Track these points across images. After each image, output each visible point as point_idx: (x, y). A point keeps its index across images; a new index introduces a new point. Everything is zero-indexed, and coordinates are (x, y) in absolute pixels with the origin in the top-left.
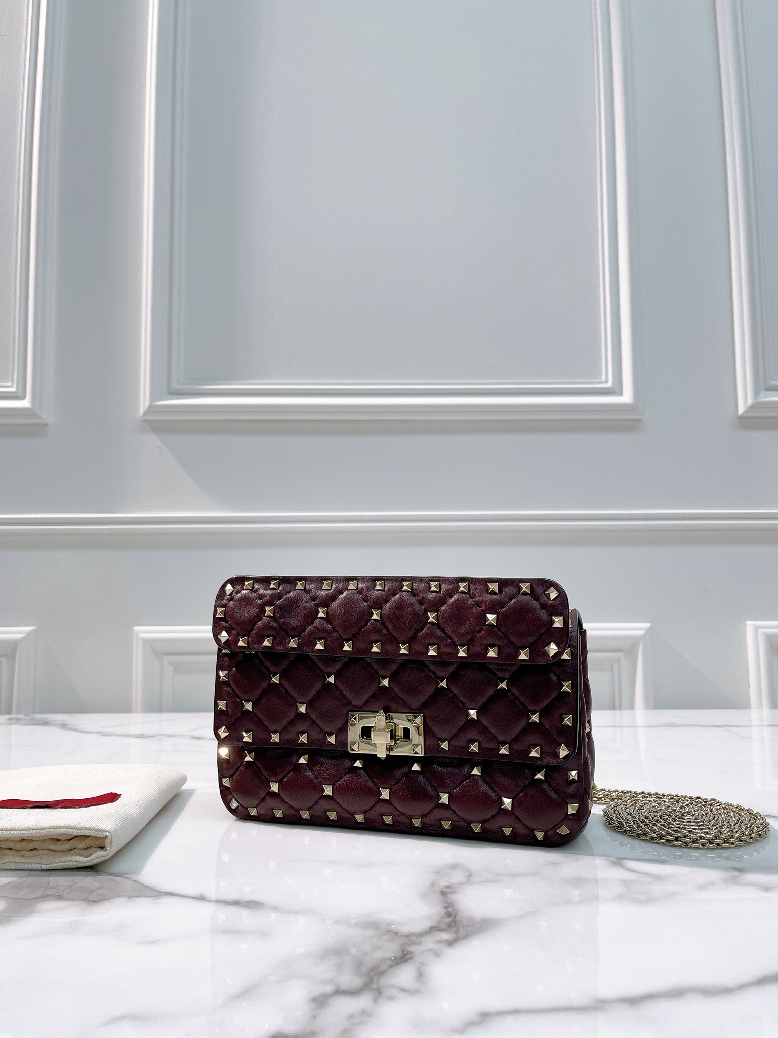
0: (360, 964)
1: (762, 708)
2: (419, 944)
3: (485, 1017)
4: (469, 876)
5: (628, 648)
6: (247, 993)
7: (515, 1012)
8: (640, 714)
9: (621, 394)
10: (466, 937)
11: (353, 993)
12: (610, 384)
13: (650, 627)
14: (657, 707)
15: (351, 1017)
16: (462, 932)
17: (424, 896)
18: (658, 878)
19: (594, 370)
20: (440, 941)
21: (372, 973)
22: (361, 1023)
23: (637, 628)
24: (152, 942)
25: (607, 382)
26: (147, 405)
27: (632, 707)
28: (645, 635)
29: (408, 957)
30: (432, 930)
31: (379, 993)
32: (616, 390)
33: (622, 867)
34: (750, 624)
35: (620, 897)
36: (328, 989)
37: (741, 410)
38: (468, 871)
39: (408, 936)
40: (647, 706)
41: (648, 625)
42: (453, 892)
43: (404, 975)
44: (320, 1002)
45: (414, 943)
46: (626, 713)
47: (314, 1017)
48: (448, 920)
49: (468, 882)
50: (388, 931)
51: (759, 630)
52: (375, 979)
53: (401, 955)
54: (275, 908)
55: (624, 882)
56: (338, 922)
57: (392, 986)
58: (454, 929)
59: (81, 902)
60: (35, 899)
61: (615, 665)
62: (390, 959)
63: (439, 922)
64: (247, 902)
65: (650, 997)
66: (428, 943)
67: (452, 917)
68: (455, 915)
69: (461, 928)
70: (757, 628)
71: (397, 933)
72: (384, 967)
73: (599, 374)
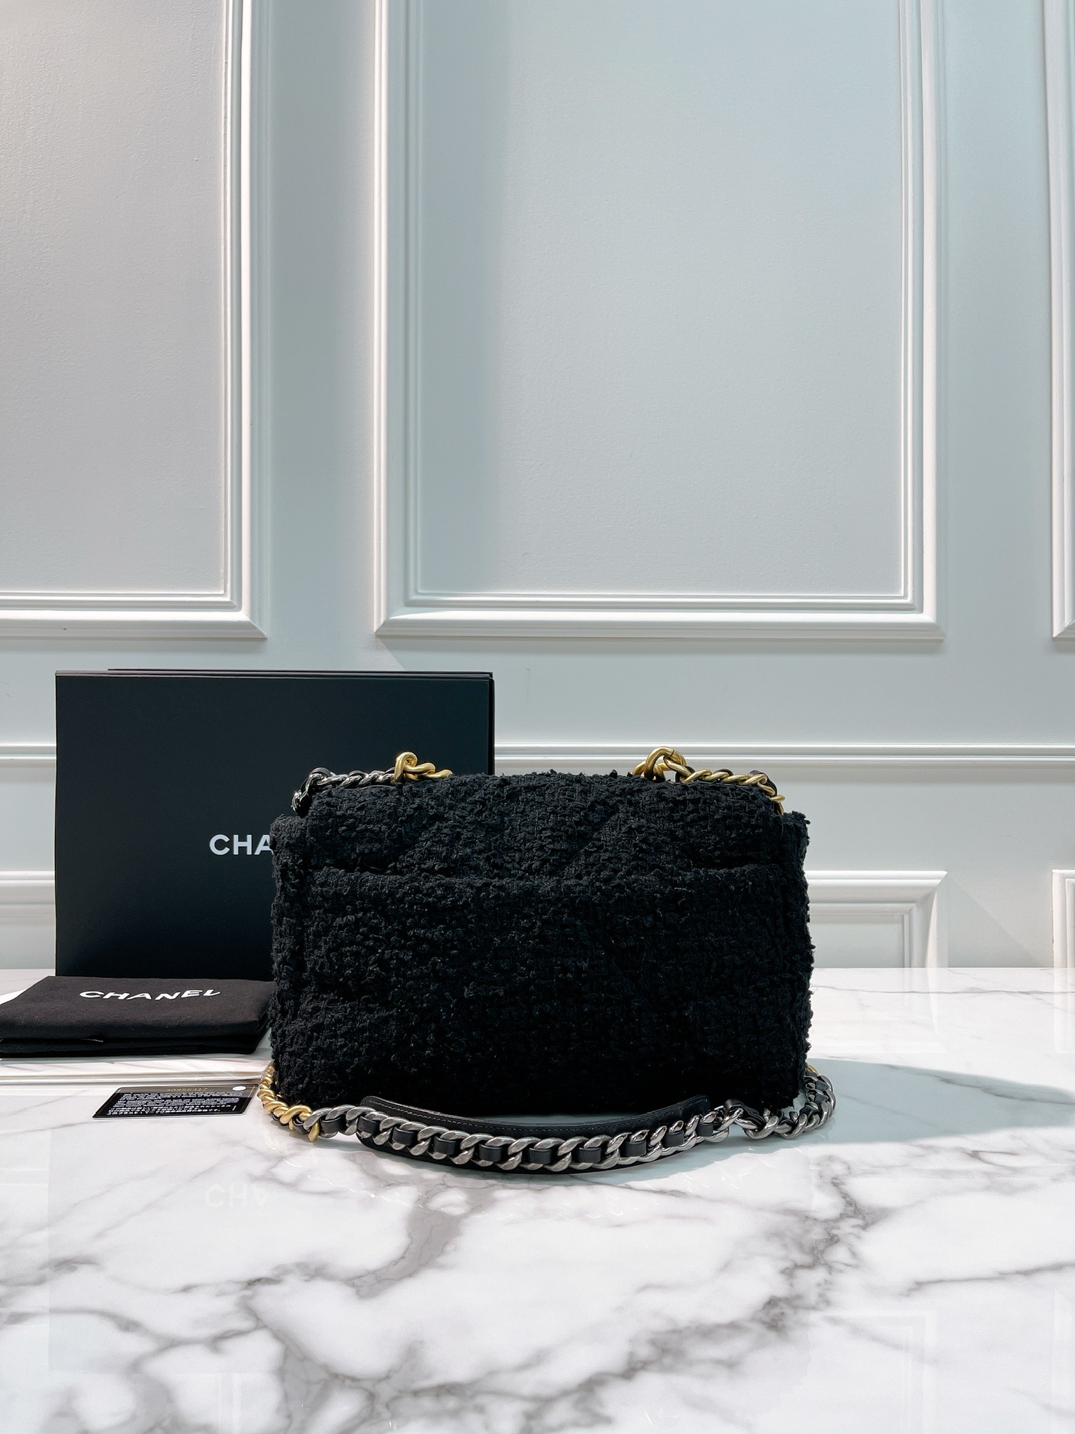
0: (801, 1247)
1: (1067, 967)
2: (839, 1228)
3: (919, 1286)
4: (849, 1168)
5: (924, 899)
6: (726, 1267)
7: (940, 1281)
8: (933, 974)
9: (921, 611)
10: (873, 1223)
11: (810, 1267)
12: (909, 600)
13: (947, 875)
14: (952, 964)
15: (819, 1285)
16: (868, 1219)
17: (819, 1187)
18: (1015, 1170)
19: (890, 582)
20: (854, 1226)
21: (816, 1252)
22: (828, 1289)
23: (931, 877)
24: (619, 1226)
25: (905, 596)
26: (382, 621)
27: (923, 964)
28: (940, 883)
29: (835, 1238)
30: (842, 1217)
31: (830, 1268)
32: (917, 607)
33: (980, 1159)
34: (1057, 872)
35: (987, 1188)
36: (788, 1264)
37: (1056, 632)
38: (844, 1163)
39: (826, 1221)
40: (941, 965)
41: (946, 873)
42: (843, 1184)
43: (839, 1254)
44: (789, 1273)
45: (833, 1228)
46: (915, 969)
47: (791, 1285)
48: (852, 1209)
49: (850, 1173)
50: (807, 1217)
51: (1067, 880)
52: (819, 1255)
53: (827, 1237)
54: (698, 1197)
55: (987, 1174)
56: (760, 1209)
57: (837, 1262)
58: (860, 1216)
59: (527, 1190)
60: (485, 1188)
61: (906, 917)
62: (822, 1241)
63: (845, 1210)
64: (670, 1191)
65: (1038, 1270)
66: (846, 1227)
67: (854, 1206)
68: (856, 1205)
69: (866, 1215)
70: (1064, 877)
71: (815, 1220)
72: (821, 1247)
73: (895, 588)
